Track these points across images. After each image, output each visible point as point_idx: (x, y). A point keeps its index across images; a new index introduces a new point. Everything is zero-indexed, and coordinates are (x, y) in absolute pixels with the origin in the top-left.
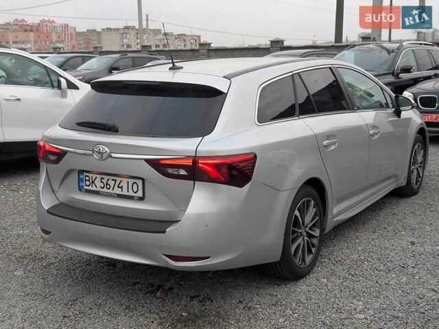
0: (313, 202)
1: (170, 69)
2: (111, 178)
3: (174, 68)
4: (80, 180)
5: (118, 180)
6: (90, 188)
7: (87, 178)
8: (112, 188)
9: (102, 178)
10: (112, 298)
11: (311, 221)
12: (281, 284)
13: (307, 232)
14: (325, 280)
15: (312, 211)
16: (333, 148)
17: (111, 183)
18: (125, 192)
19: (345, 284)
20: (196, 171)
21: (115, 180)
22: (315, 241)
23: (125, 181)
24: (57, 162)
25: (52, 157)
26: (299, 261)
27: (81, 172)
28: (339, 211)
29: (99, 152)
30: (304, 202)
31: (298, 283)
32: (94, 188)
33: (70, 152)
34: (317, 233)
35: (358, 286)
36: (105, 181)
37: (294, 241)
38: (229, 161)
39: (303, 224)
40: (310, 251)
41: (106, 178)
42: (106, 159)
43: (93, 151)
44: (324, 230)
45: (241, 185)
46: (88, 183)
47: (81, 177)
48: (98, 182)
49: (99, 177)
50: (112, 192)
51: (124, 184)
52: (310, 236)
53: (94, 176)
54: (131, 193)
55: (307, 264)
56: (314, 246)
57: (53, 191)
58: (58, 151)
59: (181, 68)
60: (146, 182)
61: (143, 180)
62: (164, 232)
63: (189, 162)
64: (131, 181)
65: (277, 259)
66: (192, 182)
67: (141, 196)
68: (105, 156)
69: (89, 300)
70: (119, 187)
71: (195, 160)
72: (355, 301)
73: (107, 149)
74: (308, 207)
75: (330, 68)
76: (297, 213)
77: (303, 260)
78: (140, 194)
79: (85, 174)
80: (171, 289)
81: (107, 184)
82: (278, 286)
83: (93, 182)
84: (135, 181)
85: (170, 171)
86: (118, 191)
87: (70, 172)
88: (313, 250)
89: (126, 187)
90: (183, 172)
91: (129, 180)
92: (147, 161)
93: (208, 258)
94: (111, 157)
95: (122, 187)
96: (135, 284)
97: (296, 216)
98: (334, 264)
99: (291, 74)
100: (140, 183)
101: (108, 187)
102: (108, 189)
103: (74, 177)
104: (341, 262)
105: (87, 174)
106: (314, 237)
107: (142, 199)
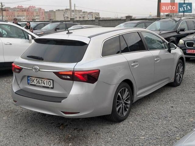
0: (127, 89)
1: (67, 33)
2: (40, 79)
3: (68, 33)
4: (28, 80)
5: (43, 80)
6: (32, 83)
7: (31, 79)
8: (40, 83)
9: (37, 79)
10: (42, 129)
11: (126, 97)
12: (113, 124)
13: (124, 102)
14: (131, 122)
15: (127, 93)
16: (137, 66)
17: (40, 81)
18: (46, 85)
19: (140, 124)
20: (74, 77)
21: (42, 80)
22: (128, 106)
23: (46, 81)
24: (19, 72)
25: (17, 70)
26: (120, 114)
27: (28, 77)
28: (139, 93)
29: (35, 69)
30: (122, 90)
31: (120, 124)
32: (34, 83)
33: (24, 68)
34: (129, 102)
35: (145, 125)
36: (38, 80)
37: (117, 106)
38: (87, 73)
39: (122, 98)
40: (125, 110)
41: (38, 79)
42: (38, 71)
43: (33, 68)
44: (133, 101)
45: (93, 83)
46: (31, 81)
47: (29, 79)
48: (35, 81)
49: (36, 79)
50: (41, 85)
51: (45, 82)
52: (126, 104)
53: (34, 78)
54: (48, 86)
55: (124, 115)
56: (127, 108)
57: (18, 84)
58: (19, 68)
59: (72, 33)
60: (54, 81)
61: (53, 80)
62: (61, 102)
63: (71, 73)
64: (48, 81)
65: (110, 113)
66: (72, 81)
67: (52, 87)
68: (37, 70)
69: (32, 129)
70: (43, 83)
71: (73, 72)
72: (142, 131)
73: (38, 67)
74: (125, 91)
75: (137, 32)
76: (119, 94)
77: (122, 113)
78: (52, 86)
79: (30, 77)
80: (67, 125)
81: (39, 82)
82: (111, 124)
83: (33, 81)
84: (50, 80)
85: (64, 77)
86: (43, 85)
87: (24, 77)
88: (127, 109)
89: (46, 83)
90: (68, 77)
91: (47, 80)
92: (54, 72)
93: (79, 113)
94: (40, 70)
95: (44, 83)
96: (52, 123)
97: (119, 95)
98: (137, 116)
99: (119, 35)
100: (52, 81)
101: (39, 83)
102: (39, 84)
103: (26, 79)
104: (140, 115)
105: (31, 78)
106: (128, 104)
107: (52, 88)
